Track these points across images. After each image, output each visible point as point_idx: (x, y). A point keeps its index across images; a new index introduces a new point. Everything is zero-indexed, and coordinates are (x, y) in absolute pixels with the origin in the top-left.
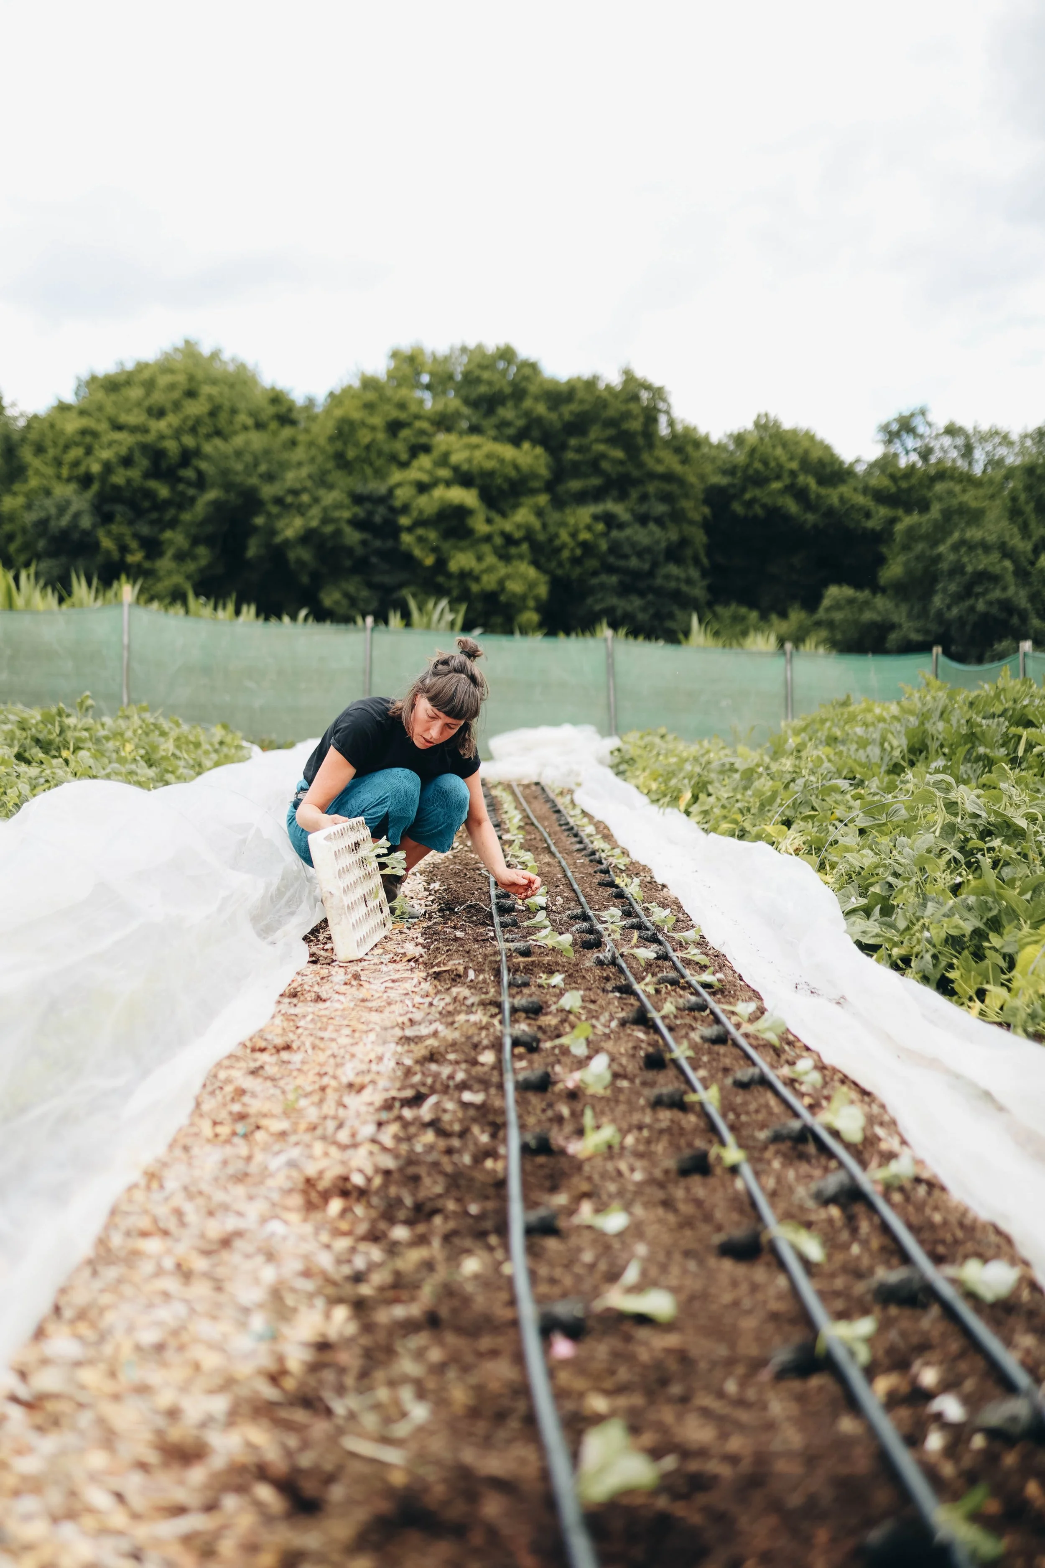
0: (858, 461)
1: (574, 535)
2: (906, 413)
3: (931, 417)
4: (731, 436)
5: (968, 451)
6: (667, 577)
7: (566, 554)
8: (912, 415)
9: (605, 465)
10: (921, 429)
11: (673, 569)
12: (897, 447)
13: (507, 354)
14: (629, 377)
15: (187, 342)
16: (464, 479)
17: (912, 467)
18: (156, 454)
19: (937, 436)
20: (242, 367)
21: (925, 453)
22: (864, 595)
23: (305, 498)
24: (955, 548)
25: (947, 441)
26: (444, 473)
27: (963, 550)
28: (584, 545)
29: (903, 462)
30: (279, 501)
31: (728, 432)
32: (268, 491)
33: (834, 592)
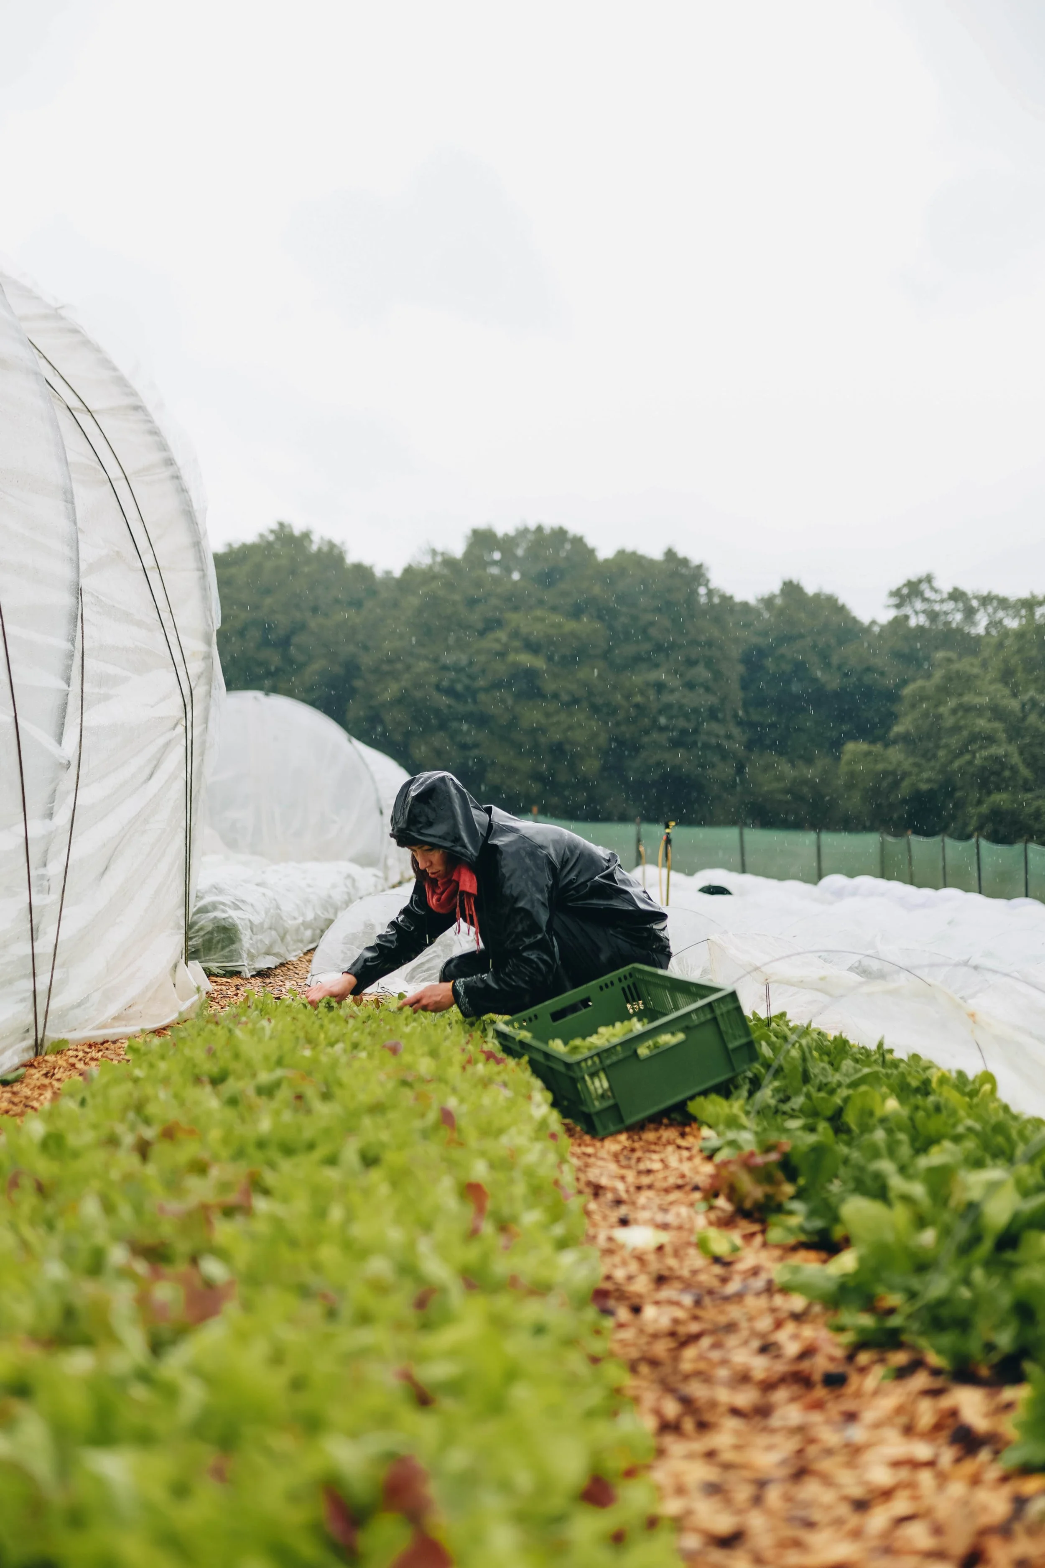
0: (873, 622)
1: (628, 697)
2: (914, 579)
3: (936, 584)
4: (762, 600)
5: (970, 613)
6: (709, 733)
7: (621, 715)
8: (920, 581)
9: (653, 632)
10: (928, 594)
11: (715, 727)
12: (907, 610)
13: (560, 534)
14: (670, 554)
15: (281, 525)
16: (532, 647)
17: (920, 628)
18: (266, 628)
19: (942, 601)
20: (332, 545)
21: (933, 616)
22: (878, 748)
23: (399, 666)
24: (954, 711)
25: (949, 606)
26: (517, 644)
27: (960, 714)
28: (637, 706)
29: (913, 622)
30: (376, 670)
31: (760, 597)
32: (366, 660)
33: (851, 747)
